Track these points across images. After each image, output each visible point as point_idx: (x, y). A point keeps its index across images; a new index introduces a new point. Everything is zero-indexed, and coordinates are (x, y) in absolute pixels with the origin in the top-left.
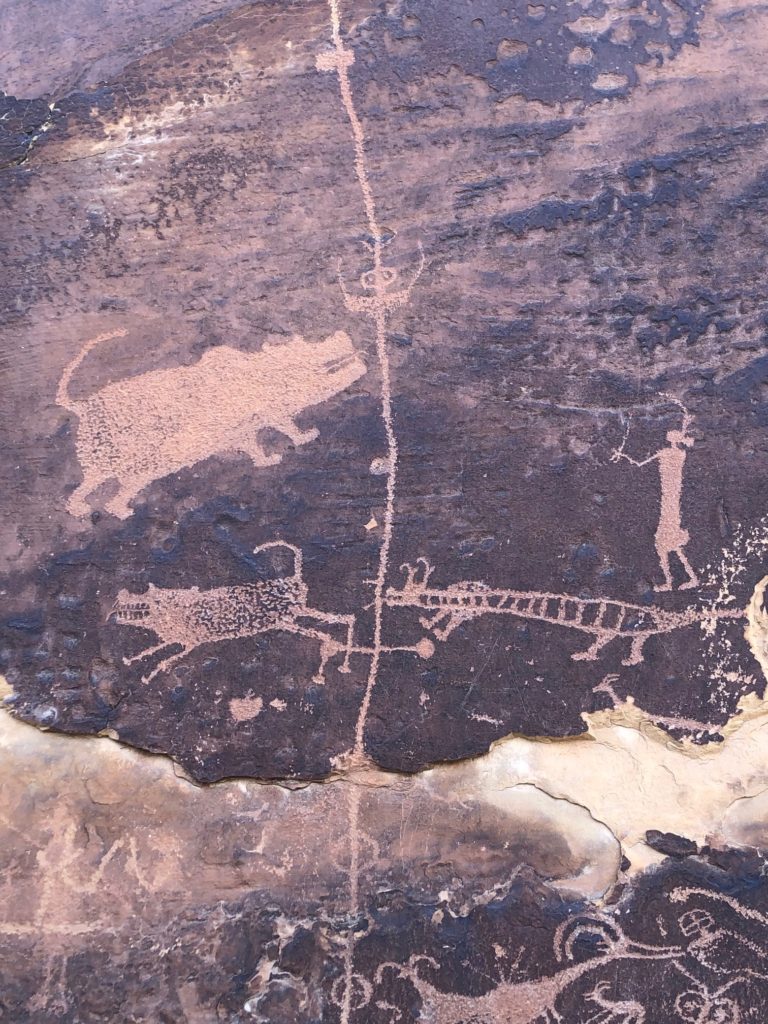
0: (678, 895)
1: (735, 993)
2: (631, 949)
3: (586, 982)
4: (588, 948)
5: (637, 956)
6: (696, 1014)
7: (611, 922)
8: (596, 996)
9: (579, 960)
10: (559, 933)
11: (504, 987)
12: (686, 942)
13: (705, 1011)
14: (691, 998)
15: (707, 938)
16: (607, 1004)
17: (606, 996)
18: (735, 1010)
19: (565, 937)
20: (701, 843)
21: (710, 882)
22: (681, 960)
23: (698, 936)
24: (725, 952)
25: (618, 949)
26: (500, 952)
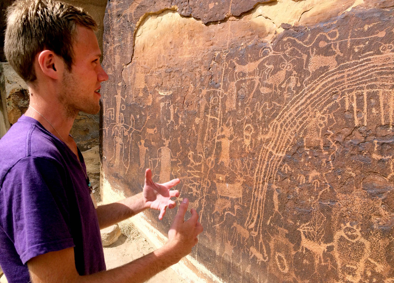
0: (285, 39)
1: (292, 62)
2: (274, 53)
3: (264, 62)
4: (265, 54)
5: (274, 55)
6: (283, 67)
7: (271, 48)
8: (265, 65)
9: (264, 56)
10: (261, 51)
11: (249, 63)
12: (285, 50)
13: (286, 67)
14: (283, 64)
15: (289, 49)
16: (267, 66)
17: (267, 64)
18: (292, 66)
19: (262, 52)
20: (293, 25)
21: (294, 35)
22: (283, 55)
23: (287, 49)
24: (292, 53)
25: (271, 54)
26: (249, 56)
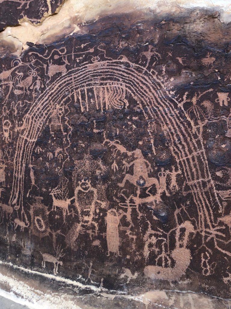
0: (30, 53)
1: (37, 70)
2: (22, 64)
3: (15, 70)
4: (16, 64)
5: (23, 65)
6: (30, 74)
7: (20, 59)
8: (17, 72)
9: (15, 66)
10: (12, 62)
11: (4, 72)
12: (30, 62)
13: (32, 73)
14: (30, 71)
15: (34, 61)
16: (18, 73)
17: (18, 72)
18: (36, 73)
19: (13, 63)
20: (35, 44)
21: (36, 51)
22: (29, 65)
23: (32, 60)
24: (37, 63)
25: (20, 64)
26: (3, 66)
